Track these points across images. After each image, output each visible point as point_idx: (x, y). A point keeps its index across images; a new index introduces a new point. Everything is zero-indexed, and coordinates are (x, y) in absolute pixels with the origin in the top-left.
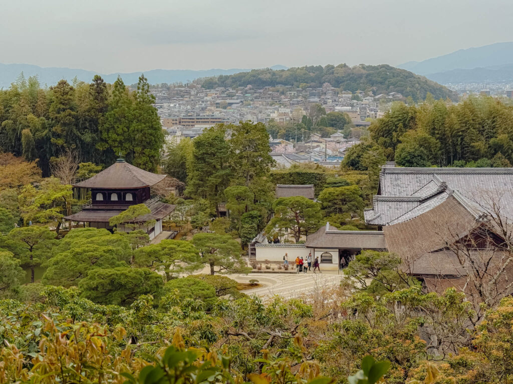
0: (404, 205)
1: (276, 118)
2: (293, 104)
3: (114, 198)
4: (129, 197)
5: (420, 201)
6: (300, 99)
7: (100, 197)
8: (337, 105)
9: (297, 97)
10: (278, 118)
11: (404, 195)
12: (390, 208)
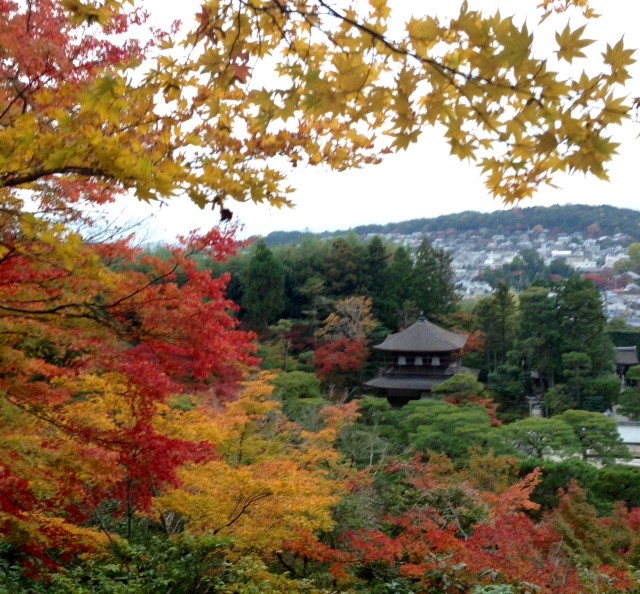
2: (501, 249)
3: (419, 362)
4: (436, 362)
6: (508, 243)
7: (402, 361)
8: (553, 249)
9: (505, 241)
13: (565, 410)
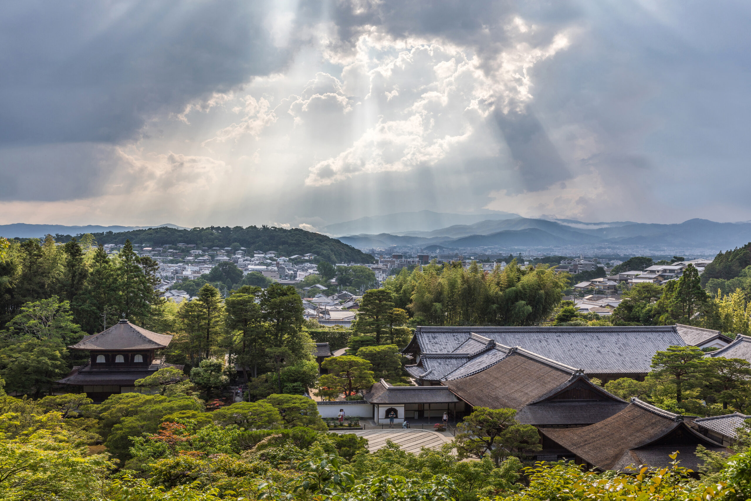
0: (454, 361)
1: (190, 276)
2: (199, 262)
3: (120, 359)
4: (139, 359)
5: (468, 358)
6: (206, 257)
7: (101, 359)
8: (249, 264)
9: (202, 256)
10: (192, 276)
11: (445, 352)
12: (440, 364)
13: (269, 394)
